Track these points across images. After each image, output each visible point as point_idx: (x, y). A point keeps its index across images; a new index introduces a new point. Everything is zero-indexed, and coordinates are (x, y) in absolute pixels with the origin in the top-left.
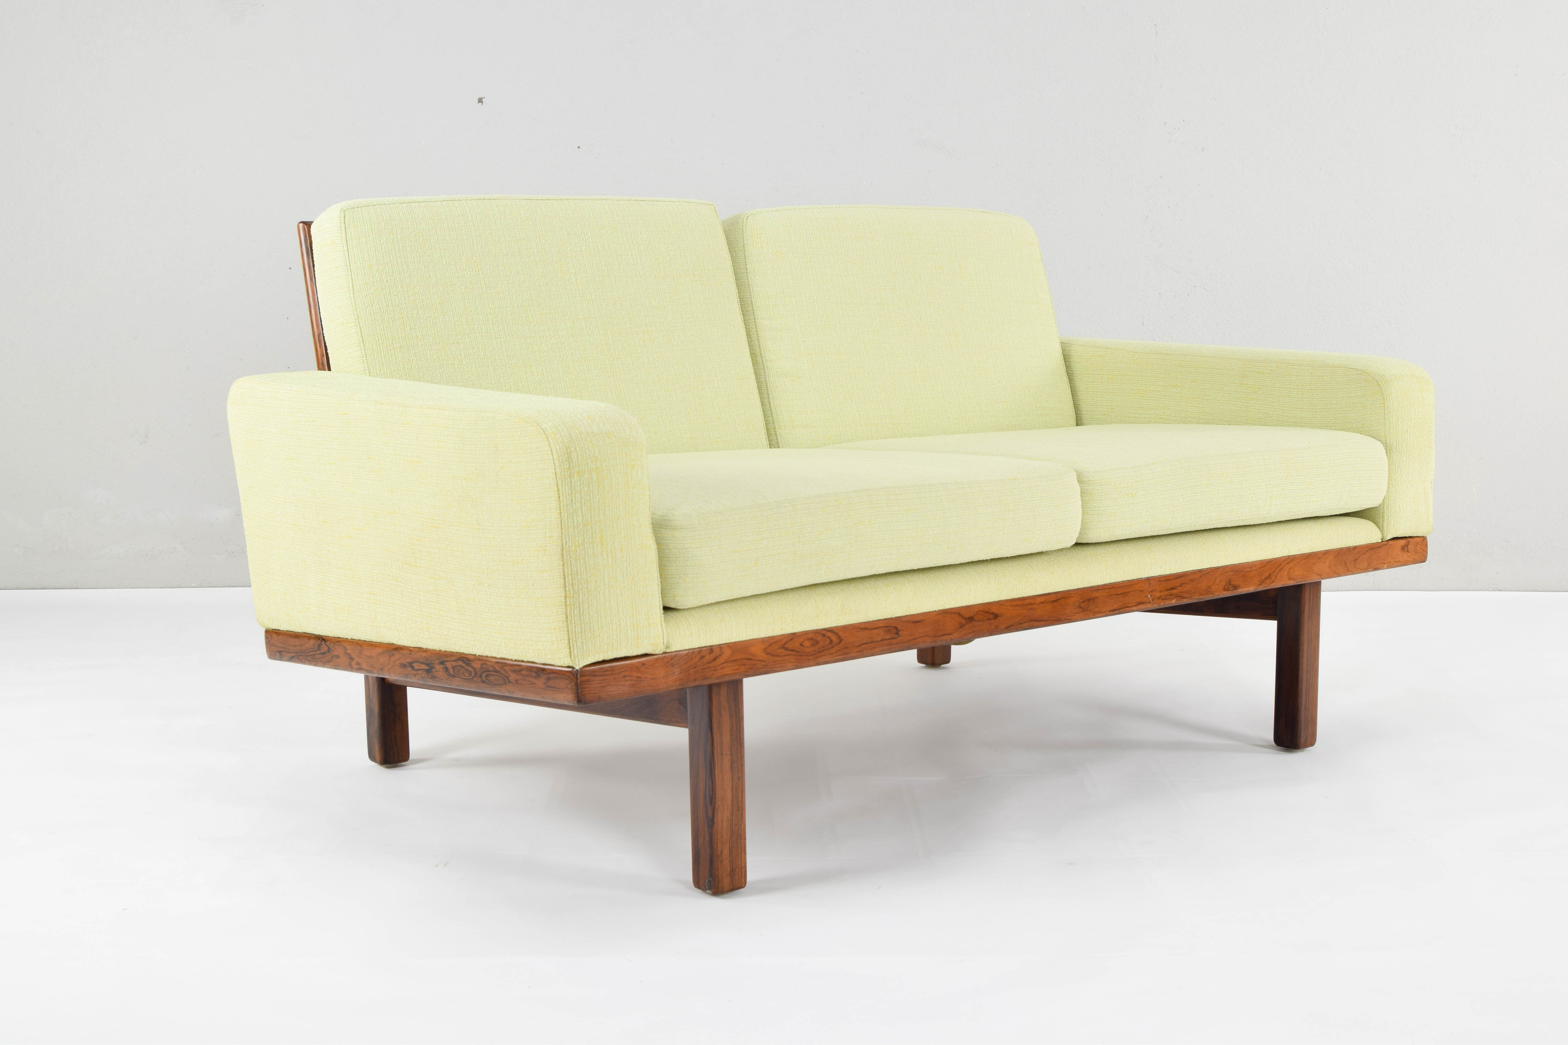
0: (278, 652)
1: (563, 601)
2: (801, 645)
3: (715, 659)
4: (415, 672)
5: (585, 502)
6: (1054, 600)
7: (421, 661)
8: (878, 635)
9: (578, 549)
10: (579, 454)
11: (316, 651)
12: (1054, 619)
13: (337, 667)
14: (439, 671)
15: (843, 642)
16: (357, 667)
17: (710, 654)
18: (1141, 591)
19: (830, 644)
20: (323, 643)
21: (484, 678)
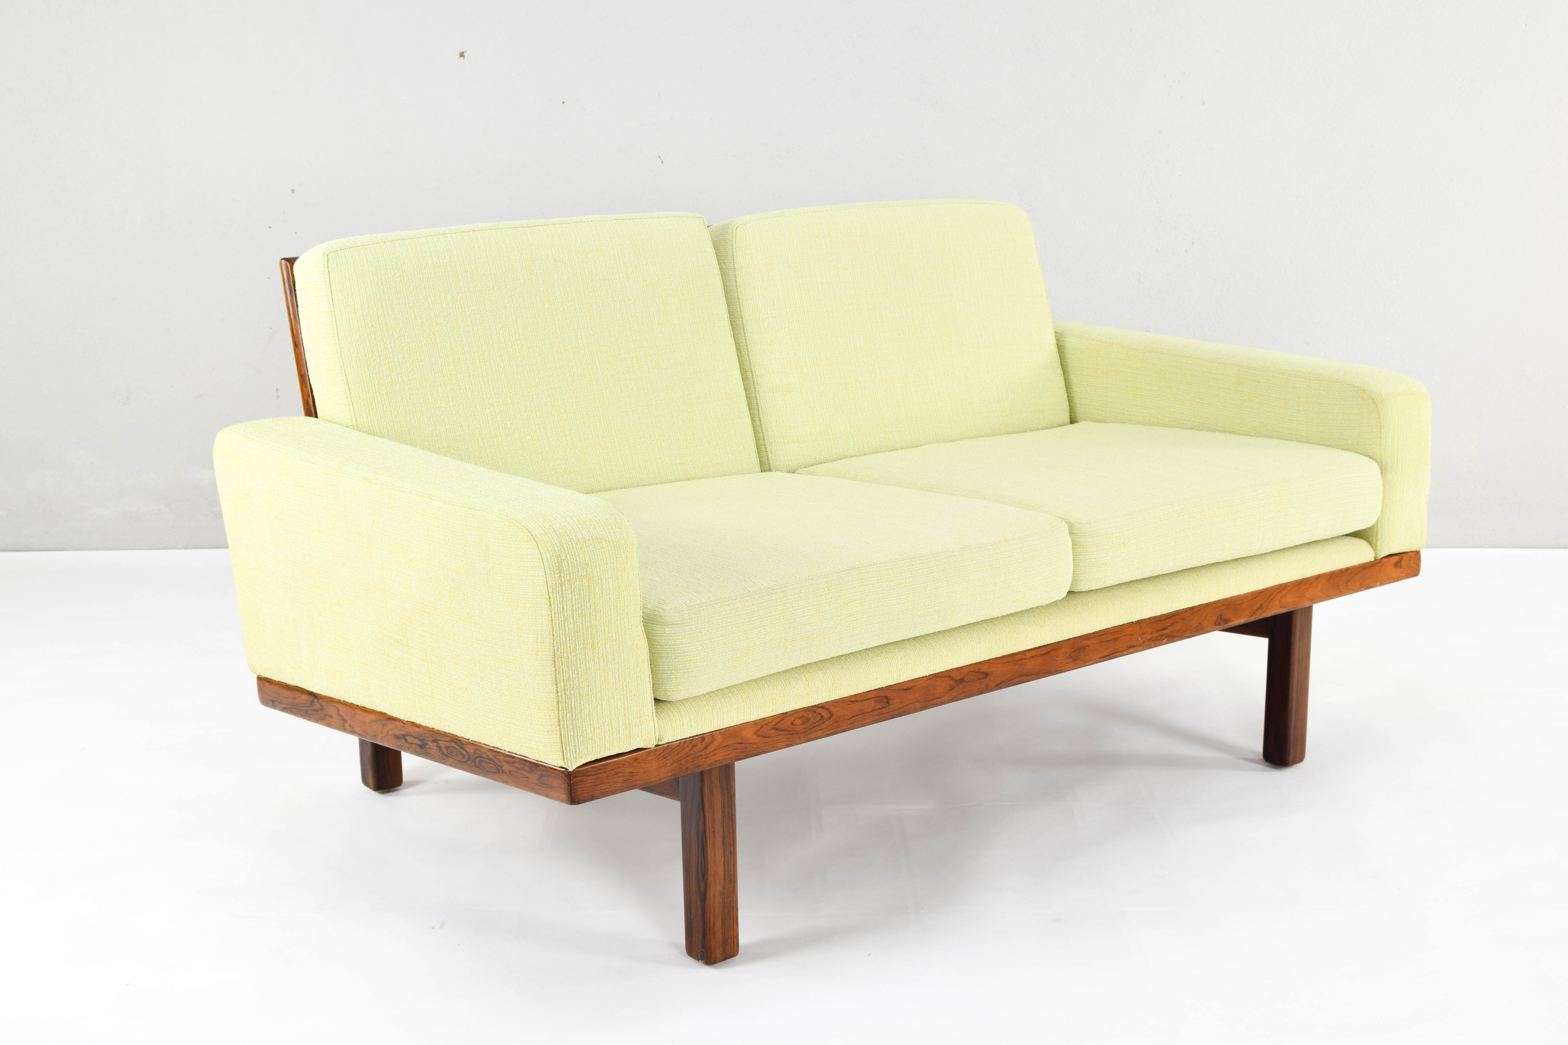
0: (271, 700)
1: (556, 706)
2: (792, 724)
3: (706, 747)
4: (408, 746)
5: (576, 609)
6: (1045, 653)
7: (413, 734)
8: (869, 706)
9: (570, 656)
10: (570, 562)
11: (308, 707)
12: (1045, 671)
13: (329, 725)
14: (432, 749)
15: (833, 717)
16: (351, 729)
17: (701, 742)
18: (1132, 635)
19: (821, 719)
20: (316, 700)
21: (477, 764)
